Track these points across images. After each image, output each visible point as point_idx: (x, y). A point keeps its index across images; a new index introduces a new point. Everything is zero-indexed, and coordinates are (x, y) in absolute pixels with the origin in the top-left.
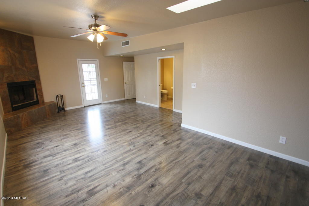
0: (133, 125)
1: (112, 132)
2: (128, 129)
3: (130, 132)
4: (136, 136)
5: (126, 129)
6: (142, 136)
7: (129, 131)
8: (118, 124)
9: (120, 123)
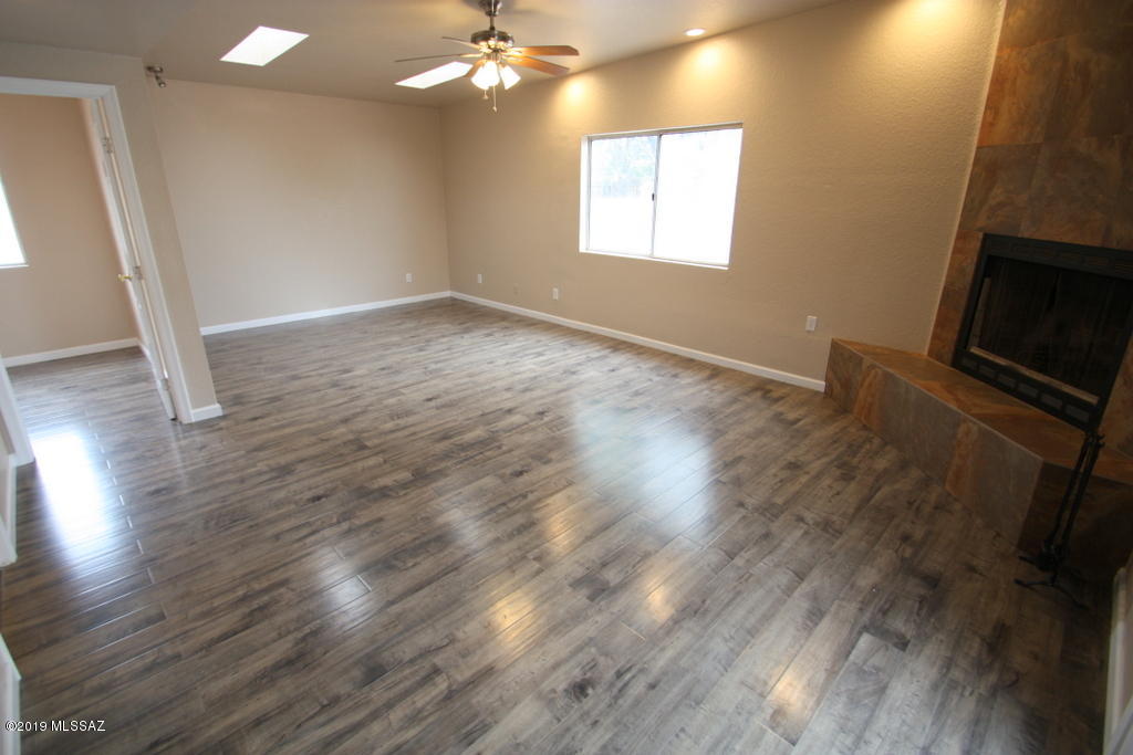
0: (412, 425)
1: (492, 400)
2: (437, 408)
3: (430, 400)
4: (414, 388)
5: (444, 410)
6: (396, 386)
7: (432, 404)
8: (479, 433)
9: (469, 436)
